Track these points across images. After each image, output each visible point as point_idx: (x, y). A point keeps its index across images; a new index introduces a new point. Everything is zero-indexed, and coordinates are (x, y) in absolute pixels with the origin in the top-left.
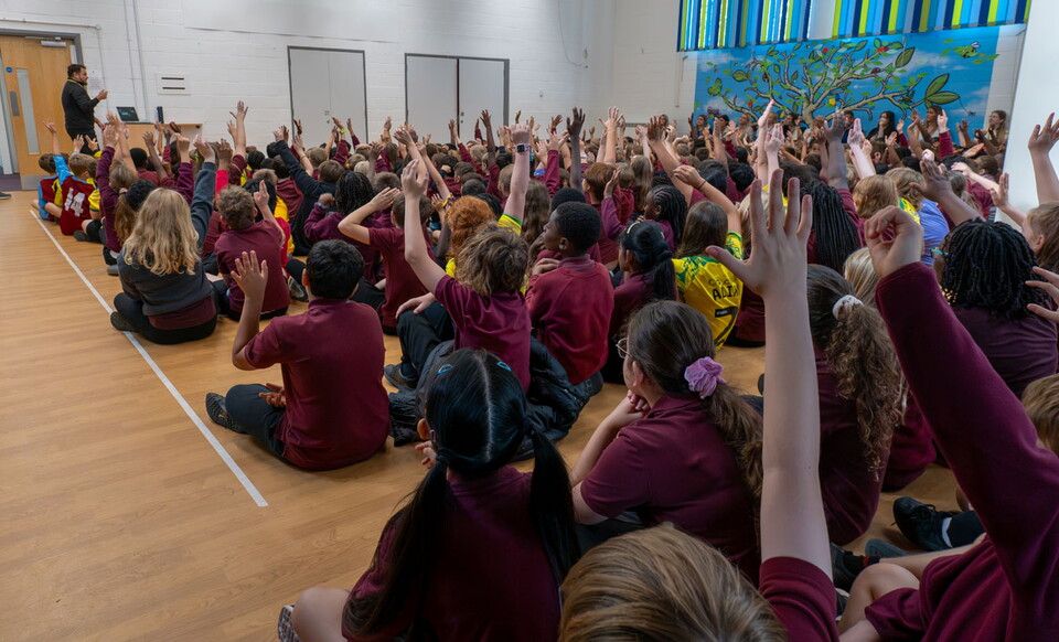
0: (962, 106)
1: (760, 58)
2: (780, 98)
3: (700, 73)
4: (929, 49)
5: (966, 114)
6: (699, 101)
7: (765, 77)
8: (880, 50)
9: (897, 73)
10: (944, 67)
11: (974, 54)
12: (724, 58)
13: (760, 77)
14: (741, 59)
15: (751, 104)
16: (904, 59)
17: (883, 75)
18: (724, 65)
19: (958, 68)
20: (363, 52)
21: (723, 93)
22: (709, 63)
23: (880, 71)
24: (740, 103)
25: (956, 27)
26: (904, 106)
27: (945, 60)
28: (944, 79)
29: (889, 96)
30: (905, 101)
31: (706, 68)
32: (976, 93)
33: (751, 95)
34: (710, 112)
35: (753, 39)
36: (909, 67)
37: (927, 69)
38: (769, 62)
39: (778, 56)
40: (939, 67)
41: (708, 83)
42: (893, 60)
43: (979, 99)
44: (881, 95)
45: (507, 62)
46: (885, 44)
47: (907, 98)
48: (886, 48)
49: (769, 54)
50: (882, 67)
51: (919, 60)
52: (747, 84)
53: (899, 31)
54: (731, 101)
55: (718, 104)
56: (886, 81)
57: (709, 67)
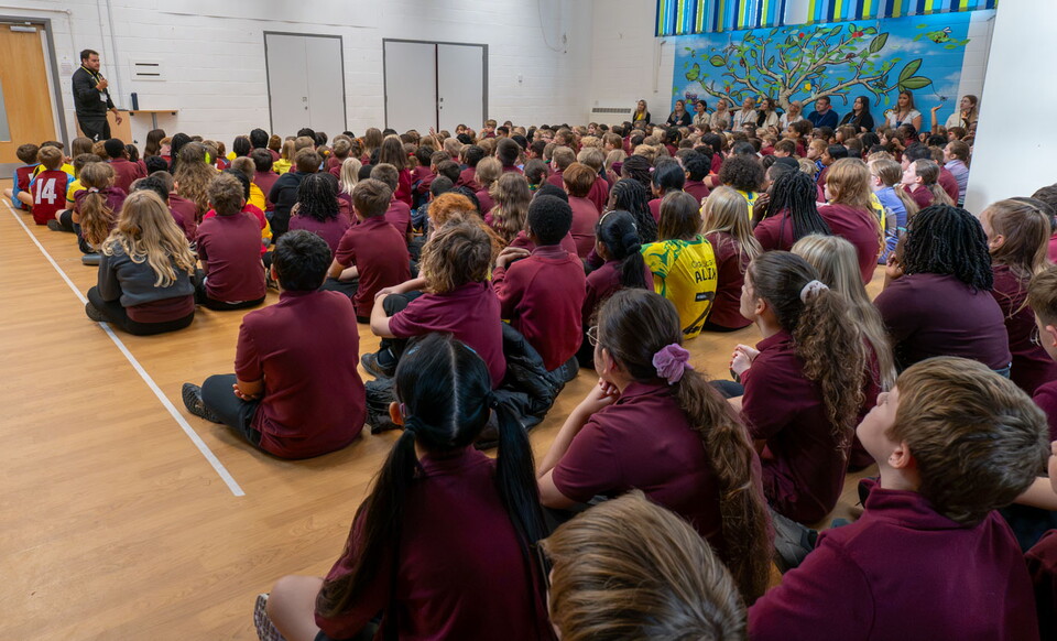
0: (934, 91)
1: (737, 43)
2: (757, 83)
3: (678, 58)
4: (905, 33)
5: (938, 99)
6: (677, 86)
7: (742, 62)
8: (854, 35)
9: (871, 58)
10: (917, 52)
11: (946, 39)
12: (702, 44)
13: (737, 63)
14: (717, 44)
15: (728, 89)
16: (878, 44)
17: (858, 60)
18: (701, 51)
19: (931, 53)
20: (340, 37)
21: (701, 78)
22: (687, 49)
23: (854, 56)
24: (718, 88)
25: (929, 13)
26: (878, 91)
27: (918, 45)
28: (916, 65)
29: (864, 81)
30: (881, 86)
31: (684, 53)
32: (948, 78)
33: (728, 81)
34: (688, 97)
35: (731, 25)
36: (883, 52)
37: (900, 54)
38: (746, 46)
39: (755, 42)
40: (912, 52)
41: (686, 69)
42: (867, 45)
43: (951, 84)
44: (856, 81)
45: (485, 47)
46: (859, 29)
47: (881, 83)
48: (861, 34)
49: (746, 40)
50: (856, 52)
51: (893, 45)
52: (724, 69)
53: (873, 17)
54: (709, 85)
55: (696, 90)
56: (860, 66)
57: (687, 52)
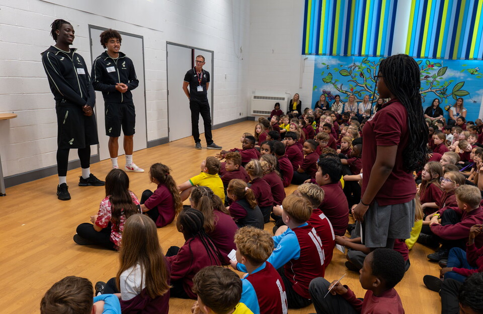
0: (470, 98)
1: (358, 64)
2: (371, 87)
3: (317, 70)
4: (457, 68)
5: (472, 102)
6: (315, 86)
7: (362, 75)
8: (429, 66)
9: (438, 79)
10: (462, 78)
11: (477, 73)
12: (333, 62)
13: (358, 75)
14: (345, 63)
15: (352, 89)
16: (442, 72)
17: (431, 79)
18: (333, 66)
19: (469, 79)
20: (142, 37)
21: (333, 82)
22: (323, 64)
23: (429, 77)
24: (345, 89)
25: (471, 59)
26: (442, 96)
27: (462, 75)
28: (462, 84)
29: (434, 91)
30: (443, 94)
31: (321, 66)
32: (477, 92)
33: (352, 85)
34: (324, 92)
35: (356, 52)
36: (444, 76)
37: (454, 78)
38: (364, 66)
39: (370, 64)
40: (460, 77)
41: (321, 75)
42: (436, 72)
43: (478, 95)
44: (430, 90)
46: (432, 63)
47: (443, 92)
48: (433, 66)
49: (364, 62)
50: (430, 75)
51: (450, 73)
52: (349, 78)
53: (442, 58)
54: (339, 86)
55: (330, 88)
56: (432, 83)
57: (323, 66)
